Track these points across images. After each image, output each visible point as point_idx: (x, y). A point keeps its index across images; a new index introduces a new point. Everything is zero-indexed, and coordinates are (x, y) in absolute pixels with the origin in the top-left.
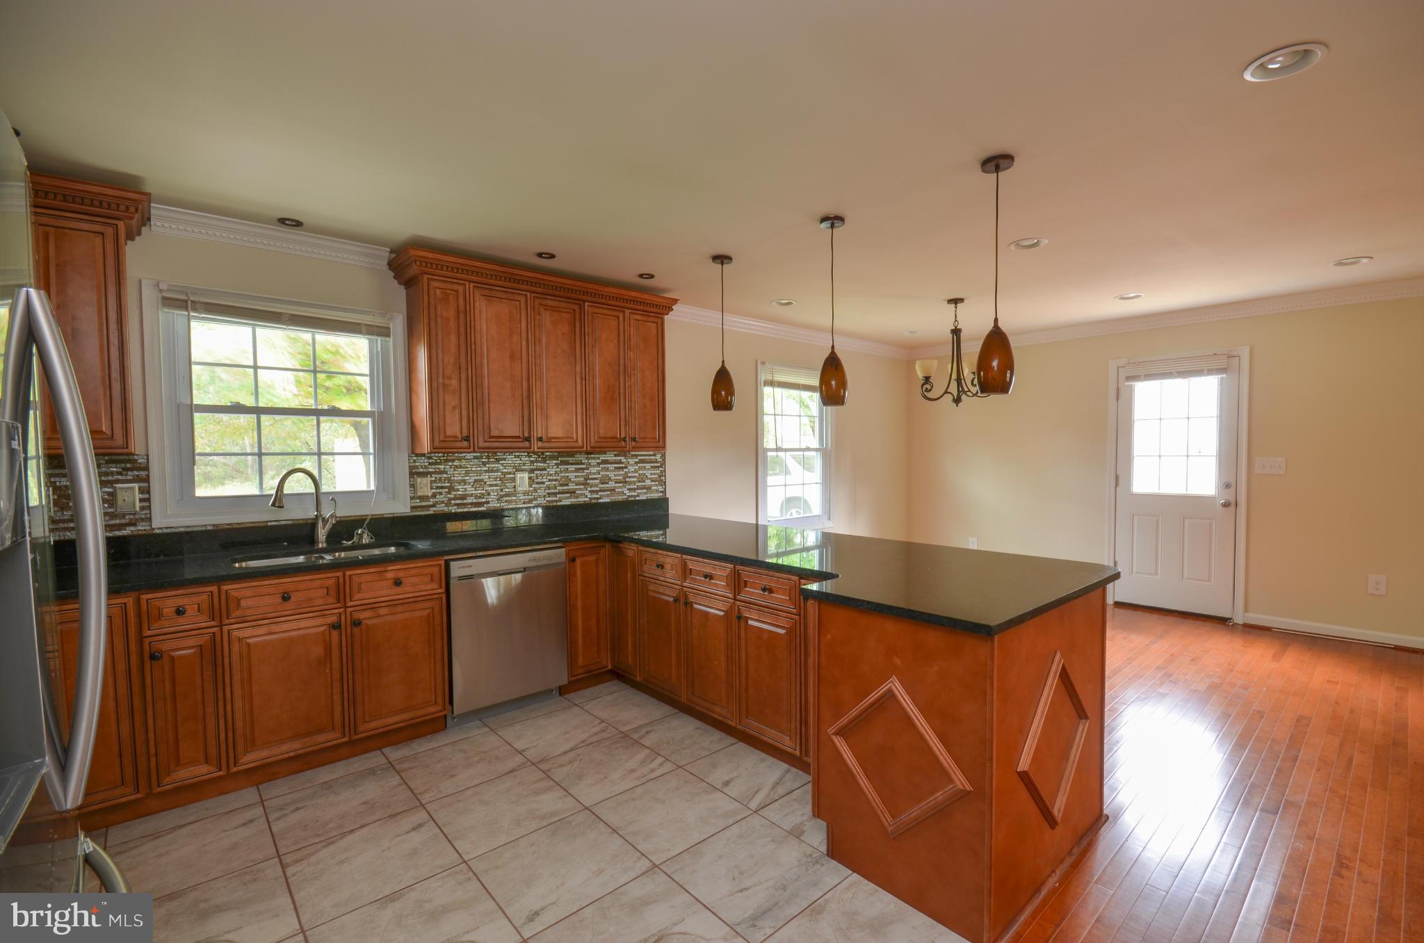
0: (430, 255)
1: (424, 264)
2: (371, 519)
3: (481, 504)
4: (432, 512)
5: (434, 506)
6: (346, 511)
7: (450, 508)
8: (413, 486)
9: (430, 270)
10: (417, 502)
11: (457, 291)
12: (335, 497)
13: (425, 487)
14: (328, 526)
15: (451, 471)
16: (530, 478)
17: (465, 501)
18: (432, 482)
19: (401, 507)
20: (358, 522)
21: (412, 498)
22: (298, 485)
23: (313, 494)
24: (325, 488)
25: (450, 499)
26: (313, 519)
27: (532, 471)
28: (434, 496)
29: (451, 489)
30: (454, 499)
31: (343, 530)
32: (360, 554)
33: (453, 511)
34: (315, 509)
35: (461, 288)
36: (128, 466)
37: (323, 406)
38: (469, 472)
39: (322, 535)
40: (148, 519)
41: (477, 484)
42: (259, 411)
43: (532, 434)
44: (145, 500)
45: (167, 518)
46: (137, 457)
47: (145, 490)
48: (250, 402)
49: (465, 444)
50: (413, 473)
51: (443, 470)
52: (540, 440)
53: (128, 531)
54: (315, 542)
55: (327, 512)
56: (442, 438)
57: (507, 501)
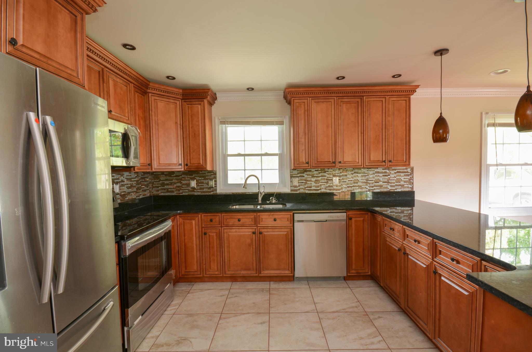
0: (293, 90)
1: (291, 94)
2: (276, 194)
3: (318, 190)
4: (298, 192)
5: (299, 190)
6: (268, 191)
7: (305, 191)
8: (291, 182)
9: (294, 96)
10: (293, 188)
11: (304, 102)
12: (265, 185)
13: (296, 182)
14: (262, 196)
15: (306, 176)
16: (339, 179)
17: (311, 189)
18: (298, 180)
19: (287, 190)
20: (272, 195)
21: (291, 186)
22: (253, 180)
23: (257, 184)
24: (261, 182)
25: (305, 188)
26: (257, 193)
27: (340, 176)
28: (299, 186)
29: (306, 183)
30: (307, 188)
31: (267, 197)
32: (271, 207)
33: (306, 192)
34: (258, 189)
35: (306, 101)
36: (212, 174)
37: (263, 153)
38: (313, 176)
39: (260, 199)
40: (216, 190)
41: (316, 181)
42: (245, 155)
43: (336, 160)
44: (216, 184)
45: (221, 190)
46: (214, 171)
47: (216, 181)
48: (243, 153)
49: (307, 165)
50: (292, 177)
51: (303, 176)
52: (340, 162)
53: (212, 193)
54: (258, 201)
55: (262, 190)
56: (298, 163)
57: (329, 189)
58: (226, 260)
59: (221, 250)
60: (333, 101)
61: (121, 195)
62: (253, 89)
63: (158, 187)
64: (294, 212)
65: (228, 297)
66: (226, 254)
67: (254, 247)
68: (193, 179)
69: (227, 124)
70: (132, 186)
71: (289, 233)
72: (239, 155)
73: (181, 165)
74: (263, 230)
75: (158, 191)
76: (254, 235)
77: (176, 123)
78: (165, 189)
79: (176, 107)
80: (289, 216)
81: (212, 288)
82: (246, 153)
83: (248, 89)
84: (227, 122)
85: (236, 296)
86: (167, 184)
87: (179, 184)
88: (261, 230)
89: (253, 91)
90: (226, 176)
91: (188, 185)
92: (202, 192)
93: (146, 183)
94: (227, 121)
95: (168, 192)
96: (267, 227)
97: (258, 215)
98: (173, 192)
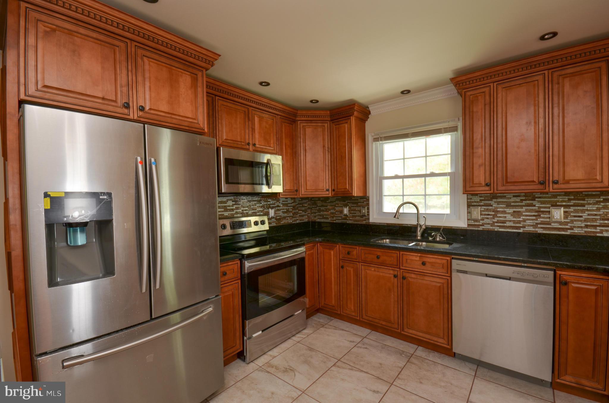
0: (464, 78)
1: (461, 85)
2: (443, 228)
3: (518, 228)
4: (481, 229)
5: (483, 225)
6: (431, 223)
7: (494, 228)
8: (469, 212)
9: (466, 86)
10: (472, 223)
11: (484, 92)
12: (426, 216)
13: (476, 213)
14: (422, 230)
15: (495, 205)
16: (565, 212)
17: (505, 225)
18: (481, 211)
19: (461, 223)
20: (436, 229)
21: (468, 220)
22: (409, 210)
23: (415, 213)
24: (420, 212)
25: (494, 222)
26: (415, 225)
27: (565, 206)
28: (483, 219)
29: (494, 216)
30: (497, 222)
31: (428, 231)
33: (496, 230)
34: (417, 221)
35: (487, 90)
36: (365, 200)
37: (428, 173)
38: (509, 206)
39: (419, 234)
40: (369, 219)
41: (516, 214)
42: (403, 177)
43: (547, 178)
44: (368, 212)
45: (374, 218)
46: (367, 197)
47: (368, 209)
48: (401, 174)
49: (487, 188)
50: (469, 206)
51: (489, 204)
52: (555, 182)
53: (364, 222)
54: (416, 236)
55: (422, 222)
56: (471, 185)
57: (542, 228)
58: (363, 302)
59: (358, 288)
60: (540, 78)
61: (276, 219)
62: (409, 91)
63: (315, 213)
64: (453, 256)
65: (357, 346)
66: (364, 295)
67: (396, 294)
68: (346, 206)
69: (381, 140)
70: (287, 211)
71: (445, 285)
72: (397, 177)
73: (328, 190)
74: (407, 275)
75: (315, 217)
76: (396, 279)
77: (324, 146)
78: (320, 215)
79: (323, 131)
80: (445, 261)
81: (347, 329)
82: (407, 174)
83: (402, 92)
84: (381, 138)
85: (366, 348)
86: (323, 211)
87: (332, 211)
88: (404, 274)
89: (409, 94)
90: (380, 203)
91: (342, 212)
92: (355, 221)
93: (303, 209)
94: (381, 136)
95: (324, 218)
96: (413, 272)
97: (401, 255)
98: (327, 218)
